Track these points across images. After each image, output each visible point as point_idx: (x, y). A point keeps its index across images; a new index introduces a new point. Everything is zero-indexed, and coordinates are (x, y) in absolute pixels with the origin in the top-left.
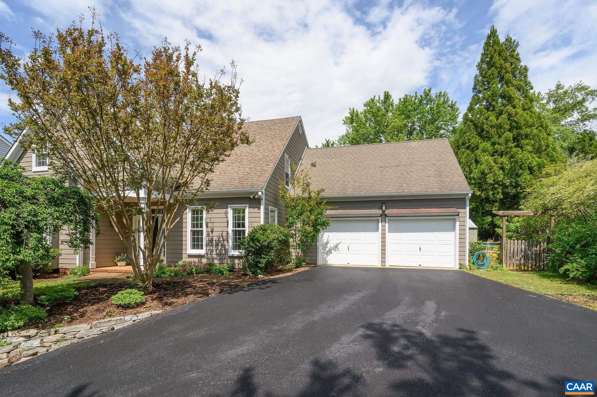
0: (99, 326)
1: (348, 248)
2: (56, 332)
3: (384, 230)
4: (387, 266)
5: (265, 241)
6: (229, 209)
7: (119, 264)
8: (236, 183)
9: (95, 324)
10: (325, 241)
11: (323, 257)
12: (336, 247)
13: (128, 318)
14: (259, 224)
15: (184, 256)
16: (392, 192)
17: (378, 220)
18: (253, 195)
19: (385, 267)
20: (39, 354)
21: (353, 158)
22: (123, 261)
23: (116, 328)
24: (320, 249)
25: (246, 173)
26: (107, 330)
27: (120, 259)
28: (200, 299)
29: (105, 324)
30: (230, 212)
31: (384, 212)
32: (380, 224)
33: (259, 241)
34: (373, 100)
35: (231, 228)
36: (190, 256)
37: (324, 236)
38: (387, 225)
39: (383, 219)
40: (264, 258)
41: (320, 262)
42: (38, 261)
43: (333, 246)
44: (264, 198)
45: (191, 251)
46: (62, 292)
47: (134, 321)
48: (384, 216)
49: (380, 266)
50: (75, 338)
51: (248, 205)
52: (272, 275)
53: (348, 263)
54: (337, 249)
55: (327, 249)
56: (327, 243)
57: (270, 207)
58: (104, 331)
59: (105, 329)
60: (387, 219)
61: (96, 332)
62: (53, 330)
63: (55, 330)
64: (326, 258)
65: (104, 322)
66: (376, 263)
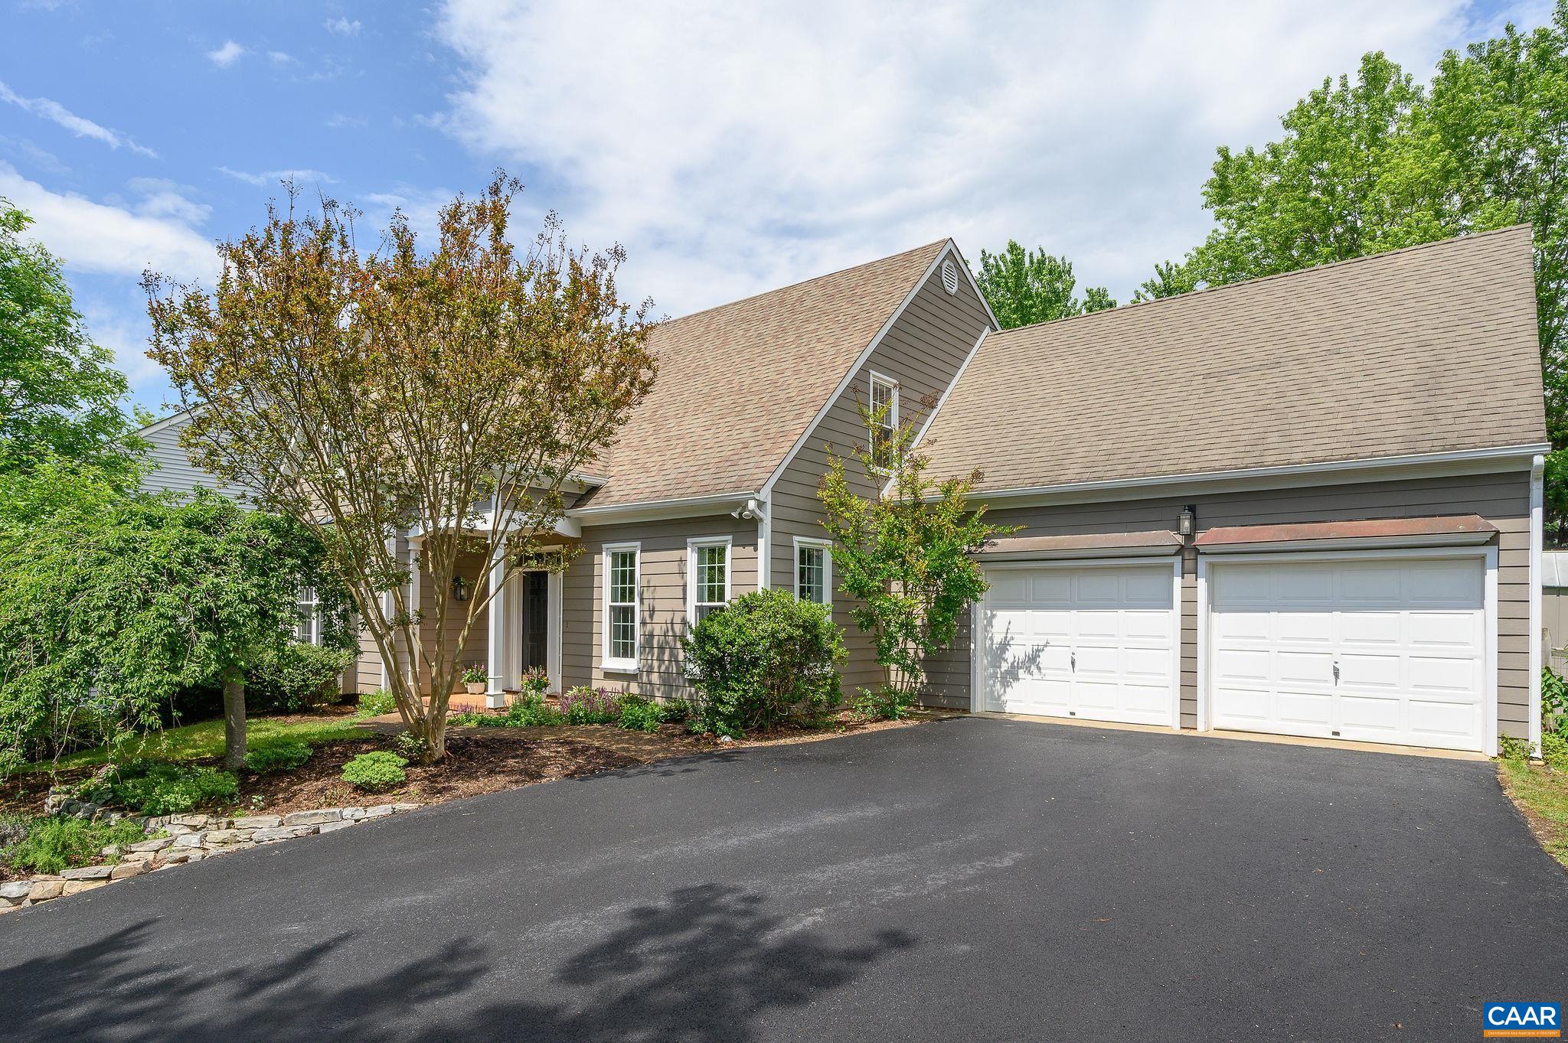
0: (295, 823)
1: (1073, 663)
2: (230, 824)
3: (1190, 602)
4: (1201, 730)
5: (731, 643)
6: (689, 549)
7: (470, 687)
8: (706, 477)
9: (289, 818)
10: (998, 639)
11: (992, 692)
12: (1033, 659)
13: (348, 812)
14: (751, 590)
15: (596, 674)
16: (1217, 465)
17: (1171, 566)
18: (739, 510)
19: (1192, 733)
20: (190, 861)
21: (1125, 349)
22: (476, 682)
23: (322, 832)
24: (981, 665)
25: (741, 446)
26: (304, 832)
27: (472, 676)
28: (514, 788)
29: (306, 821)
30: (691, 557)
31: (1189, 537)
32: (1177, 582)
33: (716, 643)
34: (1317, 100)
35: (692, 601)
36: (609, 675)
37: (994, 622)
38: (1202, 584)
39: (1189, 564)
40: (734, 690)
41: (980, 705)
42: (308, 678)
43: (1022, 657)
44: (767, 516)
45: (611, 662)
46: (281, 747)
47: (357, 821)
48: (1188, 552)
49: (1176, 730)
50: (252, 840)
51: (730, 537)
52: (768, 739)
53: (1073, 714)
54: (1033, 668)
55: (1005, 666)
56: (1004, 646)
57: (796, 538)
58: (299, 833)
59: (301, 831)
60: (1202, 561)
61: (286, 832)
62: (224, 820)
63: (228, 820)
64: (999, 697)
65: (305, 817)
66: (1163, 716)
